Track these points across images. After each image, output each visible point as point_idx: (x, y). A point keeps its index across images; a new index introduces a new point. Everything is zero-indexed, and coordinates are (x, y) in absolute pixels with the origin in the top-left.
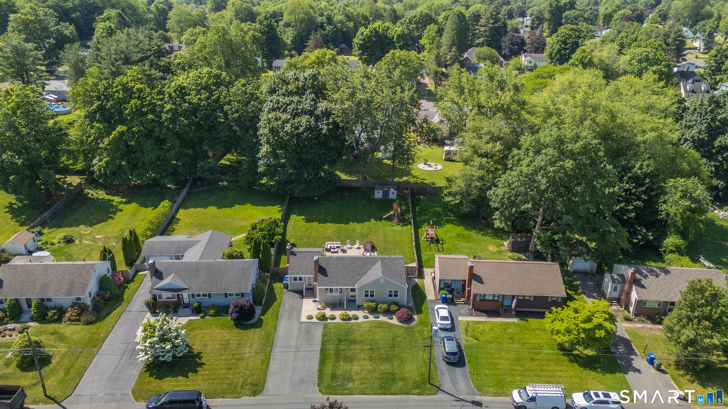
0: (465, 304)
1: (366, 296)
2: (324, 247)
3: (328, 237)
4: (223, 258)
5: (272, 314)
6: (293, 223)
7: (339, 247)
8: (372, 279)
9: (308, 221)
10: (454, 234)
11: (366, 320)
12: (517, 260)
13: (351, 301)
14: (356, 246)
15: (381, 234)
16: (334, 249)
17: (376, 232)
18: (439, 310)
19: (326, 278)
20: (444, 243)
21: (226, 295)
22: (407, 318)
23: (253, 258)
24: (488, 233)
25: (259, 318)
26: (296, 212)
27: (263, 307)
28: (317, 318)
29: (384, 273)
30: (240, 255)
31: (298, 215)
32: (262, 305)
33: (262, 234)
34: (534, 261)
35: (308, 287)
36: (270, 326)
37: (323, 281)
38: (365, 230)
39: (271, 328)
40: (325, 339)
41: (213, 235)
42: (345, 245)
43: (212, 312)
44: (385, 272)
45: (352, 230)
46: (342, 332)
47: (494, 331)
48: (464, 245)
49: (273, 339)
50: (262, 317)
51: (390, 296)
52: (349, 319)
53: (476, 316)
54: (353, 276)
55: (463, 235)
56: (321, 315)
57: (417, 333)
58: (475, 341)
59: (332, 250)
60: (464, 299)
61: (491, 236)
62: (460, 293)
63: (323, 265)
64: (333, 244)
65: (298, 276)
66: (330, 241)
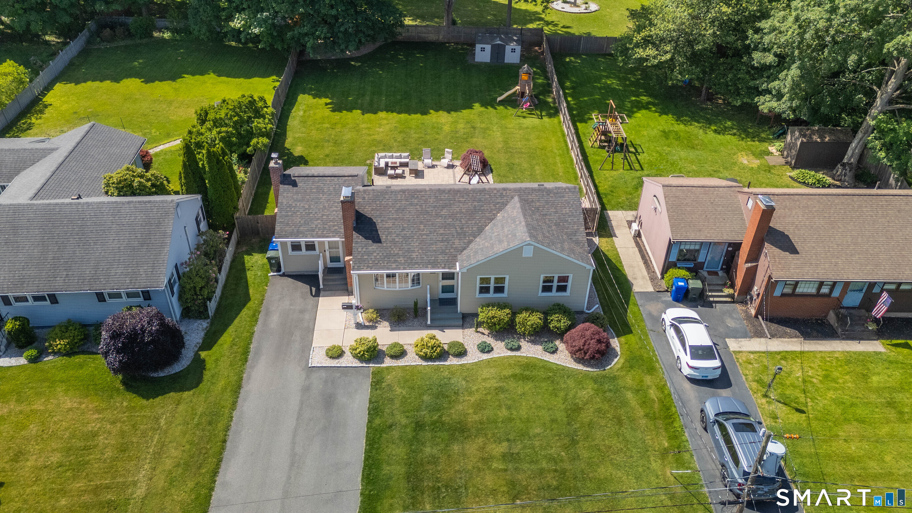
0: (733, 302)
1: (484, 290)
2: (370, 165)
3: (380, 142)
4: (107, 193)
5: (233, 344)
6: (301, 113)
7: (406, 165)
8: (500, 248)
9: (337, 108)
10: (655, 131)
11: (485, 357)
12: (812, 186)
13: (444, 302)
14: (445, 162)
15: (497, 134)
16: (394, 168)
17: (485, 130)
18: (684, 327)
19: (373, 247)
20: (640, 150)
21: (100, 297)
22: (598, 352)
23: (188, 192)
24: (726, 128)
25: (197, 356)
26: (311, 89)
27: (212, 324)
28: (355, 356)
29: (532, 230)
30: (153, 185)
31: (315, 96)
32: (207, 317)
33: (219, 133)
34: (855, 187)
35: (330, 265)
36: (221, 383)
37: (369, 254)
38: (462, 126)
39: (224, 389)
40: (377, 421)
41: (90, 135)
42: (419, 159)
43: (60, 344)
44: (534, 228)
45: (433, 128)
46: (426, 398)
47: (835, 380)
48: (683, 154)
49: (227, 428)
50: (203, 354)
51: (547, 289)
52: (443, 355)
53: (773, 336)
54: (447, 241)
55: (676, 133)
56: (364, 348)
57: (629, 395)
58: (796, 417)
59: (390, 172)
60: (731, 291)
61: (734, 134)
62: (716, 273)
63: (367, 211)
64: (392, 157)
65: (302, 240)
66: (384, 150)
